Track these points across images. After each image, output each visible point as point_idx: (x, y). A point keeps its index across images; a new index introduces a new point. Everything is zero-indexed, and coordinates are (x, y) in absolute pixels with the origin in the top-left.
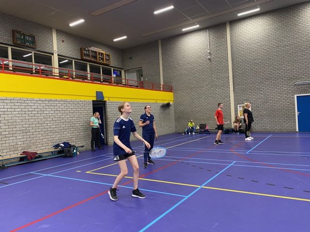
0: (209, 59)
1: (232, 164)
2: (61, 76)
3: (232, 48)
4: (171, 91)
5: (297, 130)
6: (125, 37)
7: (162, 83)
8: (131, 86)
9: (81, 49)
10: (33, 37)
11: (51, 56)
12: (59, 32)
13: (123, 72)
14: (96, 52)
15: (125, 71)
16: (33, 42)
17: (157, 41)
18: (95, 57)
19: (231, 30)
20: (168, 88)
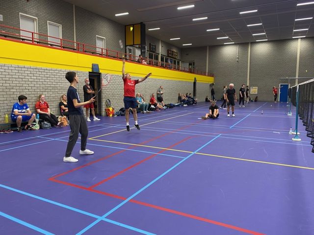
0: (238, 61)
1: (218, 136)
3: (251, 57)
4: (213, 76)
5: (279, 101)
6: (191, 44)
7: (207, 71)
8: (184, 71)
9: (168, 50)
10: (155, 46)
11: (159, 56)
12: (162, 42)
13: (180, 62)
14: (173, 51)
15: (182, 62)
16: (155, 49)
17: (206, 47)
18: (173, 55)
19: (251, 47)
20: (211, 75)
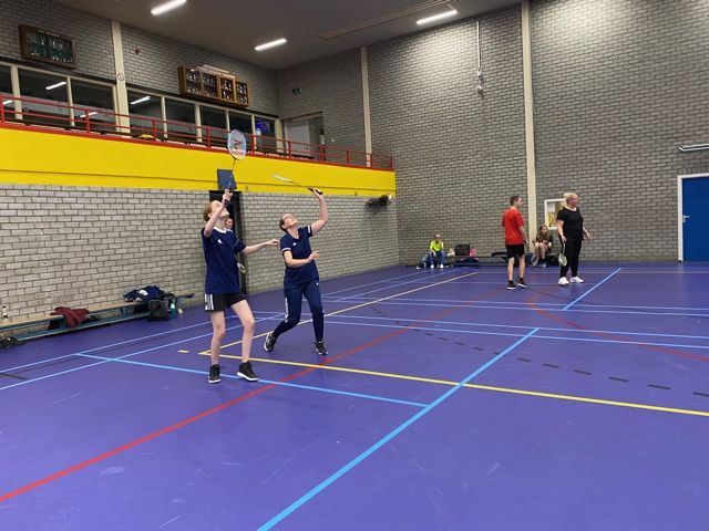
0: (480, 92)
1: (529, 335)
2: (136, 135)
3: (533, 66)
4: (389, 167)
5: (681, 258)
6: (283, 41)
7: (369, 150)
8: (297, 157)
9: (180, 70)
10: (68, 43)
11: (111, 88)
12: (129, 29)
13: (278, 123)
14: (214, 77)
15: (282, 121)
16: (69, 54)
17: (357, 51)
18: (213, 89)
19: (532, 22)
20: (383, 162)
